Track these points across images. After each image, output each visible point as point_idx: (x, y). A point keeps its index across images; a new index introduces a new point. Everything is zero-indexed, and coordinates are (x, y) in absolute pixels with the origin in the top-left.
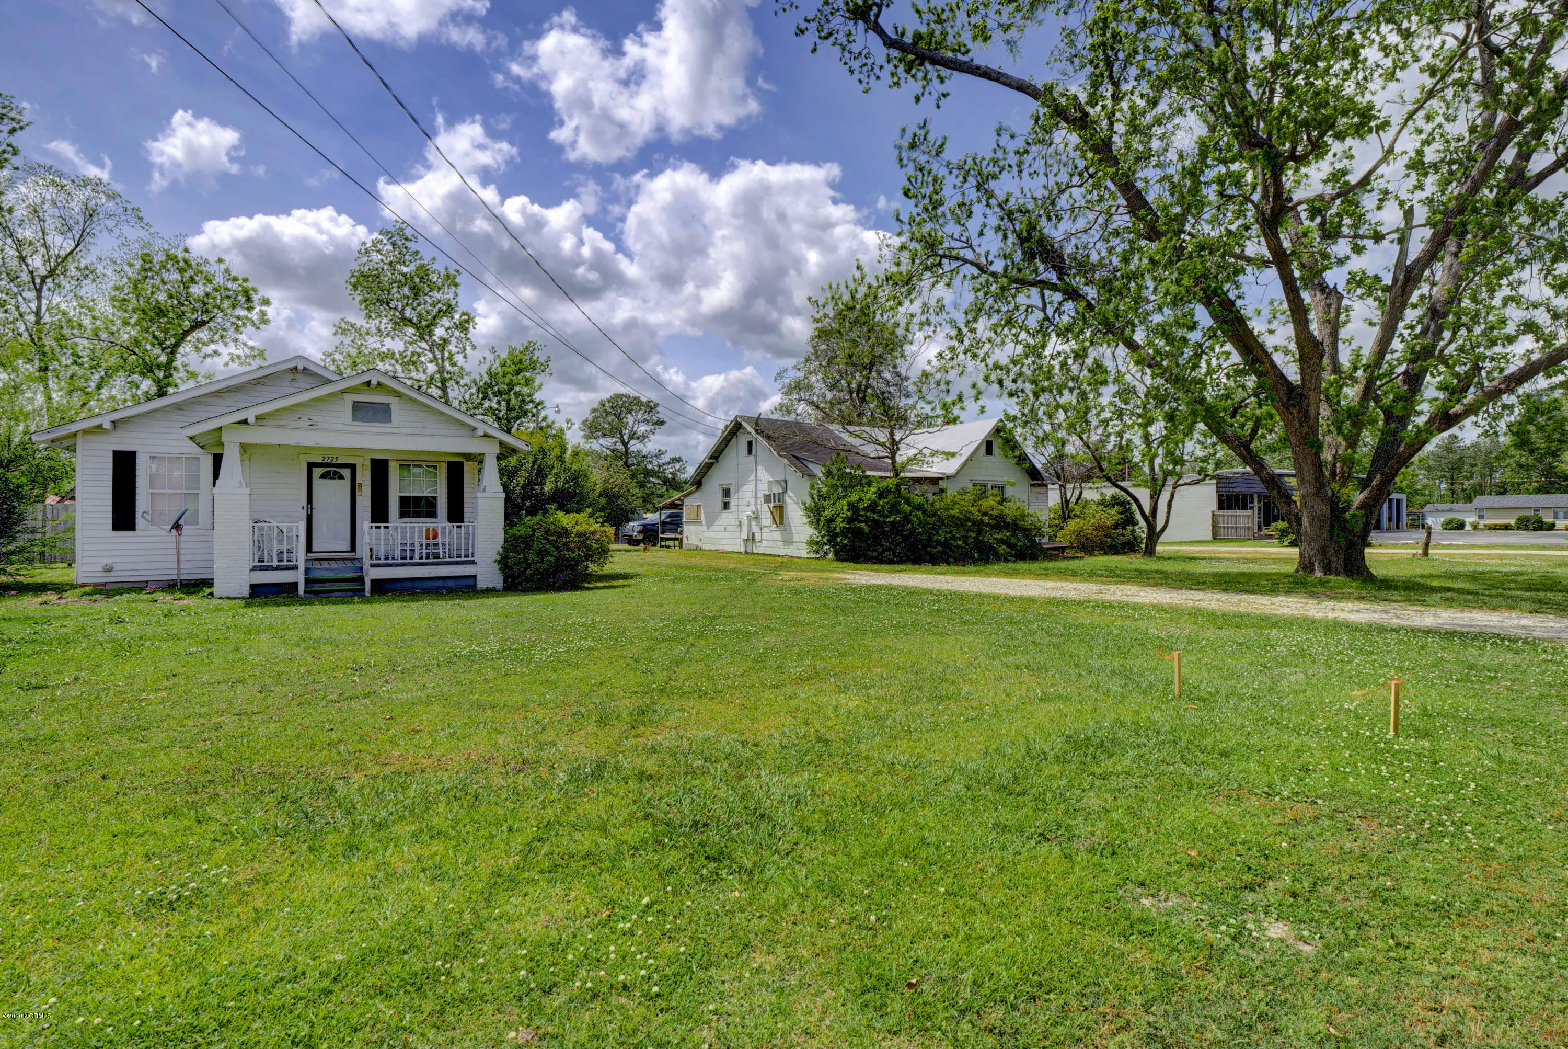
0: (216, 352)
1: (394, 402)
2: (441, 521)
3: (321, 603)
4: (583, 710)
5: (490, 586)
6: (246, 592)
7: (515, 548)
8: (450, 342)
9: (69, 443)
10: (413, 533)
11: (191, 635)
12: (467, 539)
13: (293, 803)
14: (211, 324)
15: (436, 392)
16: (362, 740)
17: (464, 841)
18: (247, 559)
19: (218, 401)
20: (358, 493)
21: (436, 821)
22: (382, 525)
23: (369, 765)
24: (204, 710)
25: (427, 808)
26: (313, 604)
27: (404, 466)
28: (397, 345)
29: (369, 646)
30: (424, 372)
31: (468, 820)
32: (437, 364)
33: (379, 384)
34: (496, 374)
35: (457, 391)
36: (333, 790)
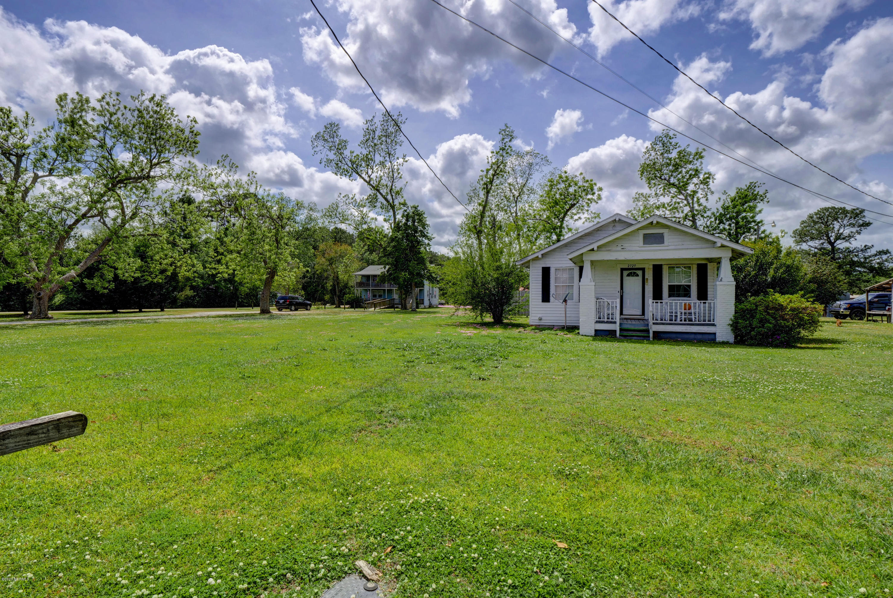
0: (580, 218)
1: (665, 231)
2: (693, 299)
3: (627, 342)
4: (799, 433)
5: (725, 340)
6: (593, 333)
7: (743, 317)
8: (697, 192)
9: (527, 265)
10: (676, 306)
11: (571, 352)
12: (710, 310)
13: (618, 444)
14: (578, 205)
15: (689, 223)
16: (650, 419)
17: (713, 495)
18: (593, 317)
19: (581, 241)
20: (646, 284)
21: (694, 477)
22: (659, 301)
23: (655, 434)
24: (577, 388)
25: (689, 468)
26: (623, 342)
27: (671, 268)
28: (666, 200)
29: (653, 368)
30: (682, 212)
31: (714, 483)
32: (690, 207)
33: (658, 223)
34: (728, 207)
35: (702, 221)
36: (636, 443)
